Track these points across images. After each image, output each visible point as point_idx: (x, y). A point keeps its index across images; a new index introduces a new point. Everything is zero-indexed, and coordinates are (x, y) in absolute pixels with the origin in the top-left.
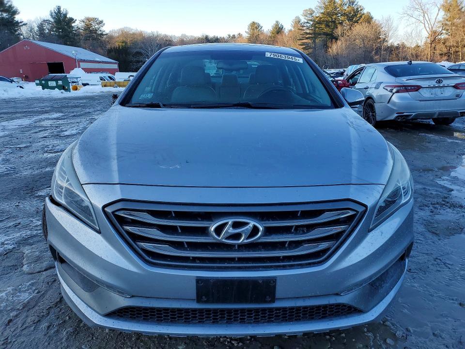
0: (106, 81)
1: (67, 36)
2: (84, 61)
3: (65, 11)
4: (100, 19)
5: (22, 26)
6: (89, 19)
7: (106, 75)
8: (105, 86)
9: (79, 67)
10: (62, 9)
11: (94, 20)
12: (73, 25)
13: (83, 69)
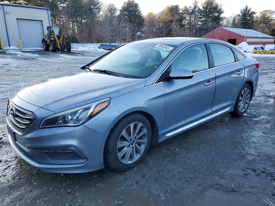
0: (258, 50)
1: (247, 23)
2: (250, 38)
3: (250, 8)
4: (273, 11)
5: (223, 19)
6: (265, 11)
7: (259, 46)
8: (255, 53)
9: (246, 41)
10: (248, 8)
11: (269, 11)
12: (254, 16)
13: (247, 42)
